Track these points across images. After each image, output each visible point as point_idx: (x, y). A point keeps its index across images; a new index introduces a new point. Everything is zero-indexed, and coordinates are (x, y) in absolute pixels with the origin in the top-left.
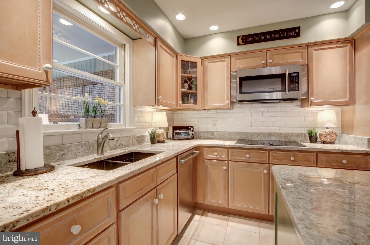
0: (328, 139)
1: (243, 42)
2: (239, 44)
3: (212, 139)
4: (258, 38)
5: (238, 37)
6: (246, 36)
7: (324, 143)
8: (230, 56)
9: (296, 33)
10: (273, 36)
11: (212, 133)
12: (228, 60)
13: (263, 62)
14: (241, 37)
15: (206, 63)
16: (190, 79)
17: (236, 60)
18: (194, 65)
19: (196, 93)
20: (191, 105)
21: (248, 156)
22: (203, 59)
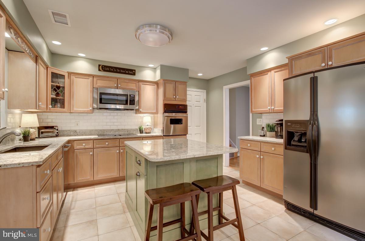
0: (148, 131)
1: (102, 69)
2: (99, 70)
3: (75, 135)
4: (112, 70)
5: (99, 65)
6: (105, 66)
7: (146, 133)
8: (93, 76)
9: (133, 73)
10: (121, 71)
11: (75, 131)
12: (91, 78)
13: (115, 85)
14: (101, 66)
15: (73, 77)
16: (58, 87)
17: (97, 80)
18: (63, 76)
19: (64, 100)
20: (58, 109)
21: (107, 143)
22: (70, 74)
